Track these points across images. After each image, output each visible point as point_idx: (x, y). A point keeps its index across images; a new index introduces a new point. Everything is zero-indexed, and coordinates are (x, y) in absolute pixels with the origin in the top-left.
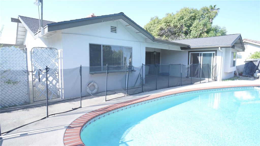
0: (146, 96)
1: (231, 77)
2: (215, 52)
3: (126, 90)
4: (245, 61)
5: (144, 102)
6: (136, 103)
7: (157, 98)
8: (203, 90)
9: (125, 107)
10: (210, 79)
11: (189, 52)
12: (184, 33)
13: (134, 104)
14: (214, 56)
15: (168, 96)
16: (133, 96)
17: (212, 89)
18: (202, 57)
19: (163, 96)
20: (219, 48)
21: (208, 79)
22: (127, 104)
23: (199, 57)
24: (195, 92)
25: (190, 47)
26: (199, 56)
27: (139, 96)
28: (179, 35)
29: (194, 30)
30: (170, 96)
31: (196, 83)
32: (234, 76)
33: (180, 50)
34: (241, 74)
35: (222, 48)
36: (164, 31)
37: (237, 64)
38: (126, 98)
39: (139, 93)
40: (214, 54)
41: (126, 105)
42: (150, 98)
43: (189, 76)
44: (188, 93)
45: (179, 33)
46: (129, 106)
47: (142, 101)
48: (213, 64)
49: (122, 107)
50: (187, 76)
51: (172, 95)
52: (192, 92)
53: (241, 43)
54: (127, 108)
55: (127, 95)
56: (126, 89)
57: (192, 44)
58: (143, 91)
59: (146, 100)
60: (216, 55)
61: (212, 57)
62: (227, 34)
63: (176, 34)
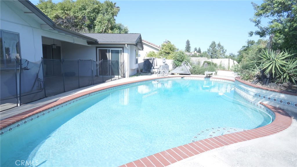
0: (54, 101)
1: (135, 74)
2: (122, 49)
3: (19, 98)
4: (143, 59)
5: (52, 109)
6: (40, 112)
7: (68, 101)
8: (116, 86)
9: (23, 121)
10: (120, 76)
11: (97, 48)
12: (87, 27)
13: (37, 113)
14: (121, 53)
15: (82, 97)
16: (32, 104)
17: (124, 84)
18: (110, 53)
19: (76, 98)
20: (126, 45)
21: (117, 76)
22: (27, 116)
23: (108, 54)
24: (109, 90)
25: (98, 42)
26: (107, 52)
27: (42, 102)
28: (81, 28)
29: (98, 25)
30: (84, 97)
31: (107, 81)
32: (137, 73)
33: (86, 44)
34: (141, 71)
35: (128, 45)
36: (61, 20)
37: (139, 62)
38: (21, 108)
39: (40, 99)
40: (121, 50)
41: (24, 117)
42: (59, 103)
43: (98, 75)
44: (102, 91)
45: (82, 25)
46: (30, 118)
47: (49, 108)
48: (120, 61)
49: (18, 121)
50: (96, 74)
51: (86, 96)
52: (106, 90)
53: (141, 42)
54: (26, 122)
55: (20, 105)
56: (19, 96)
57: (99, 39)
58: (45, 96)
59: (55, 106)
60: (123, 52)
61: (120, 54)
62: (128, 33)
63: (77, 26)
